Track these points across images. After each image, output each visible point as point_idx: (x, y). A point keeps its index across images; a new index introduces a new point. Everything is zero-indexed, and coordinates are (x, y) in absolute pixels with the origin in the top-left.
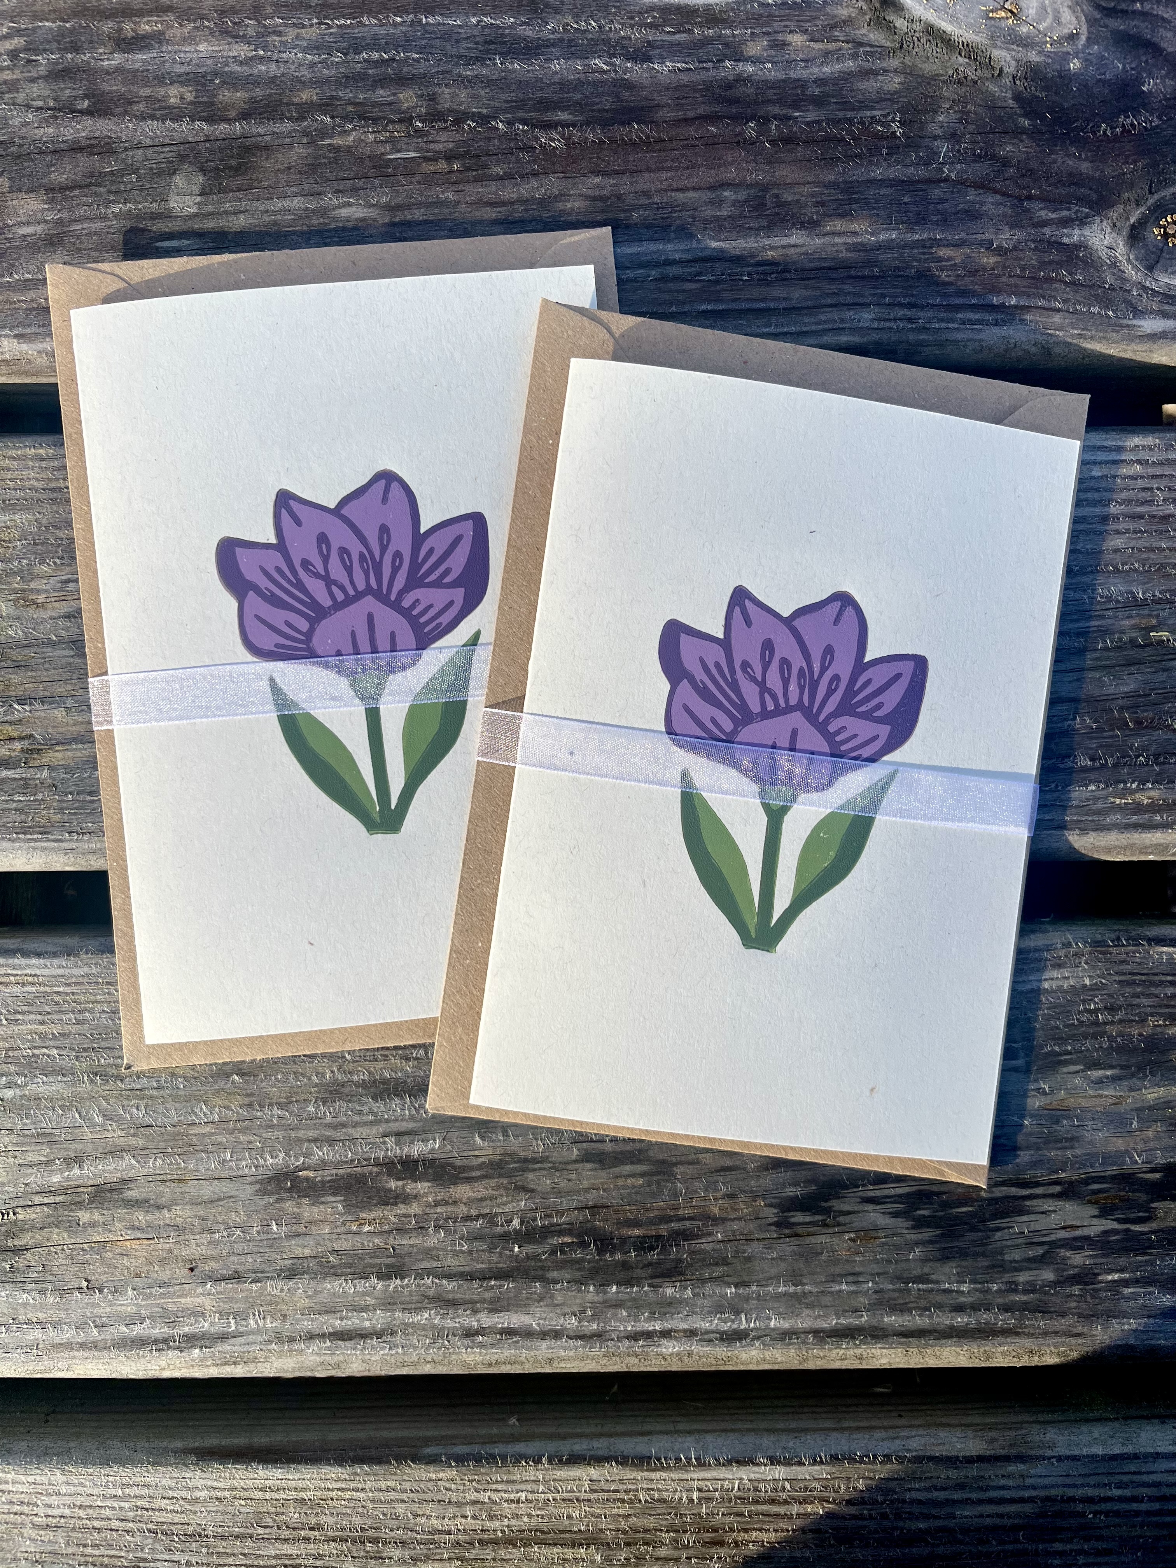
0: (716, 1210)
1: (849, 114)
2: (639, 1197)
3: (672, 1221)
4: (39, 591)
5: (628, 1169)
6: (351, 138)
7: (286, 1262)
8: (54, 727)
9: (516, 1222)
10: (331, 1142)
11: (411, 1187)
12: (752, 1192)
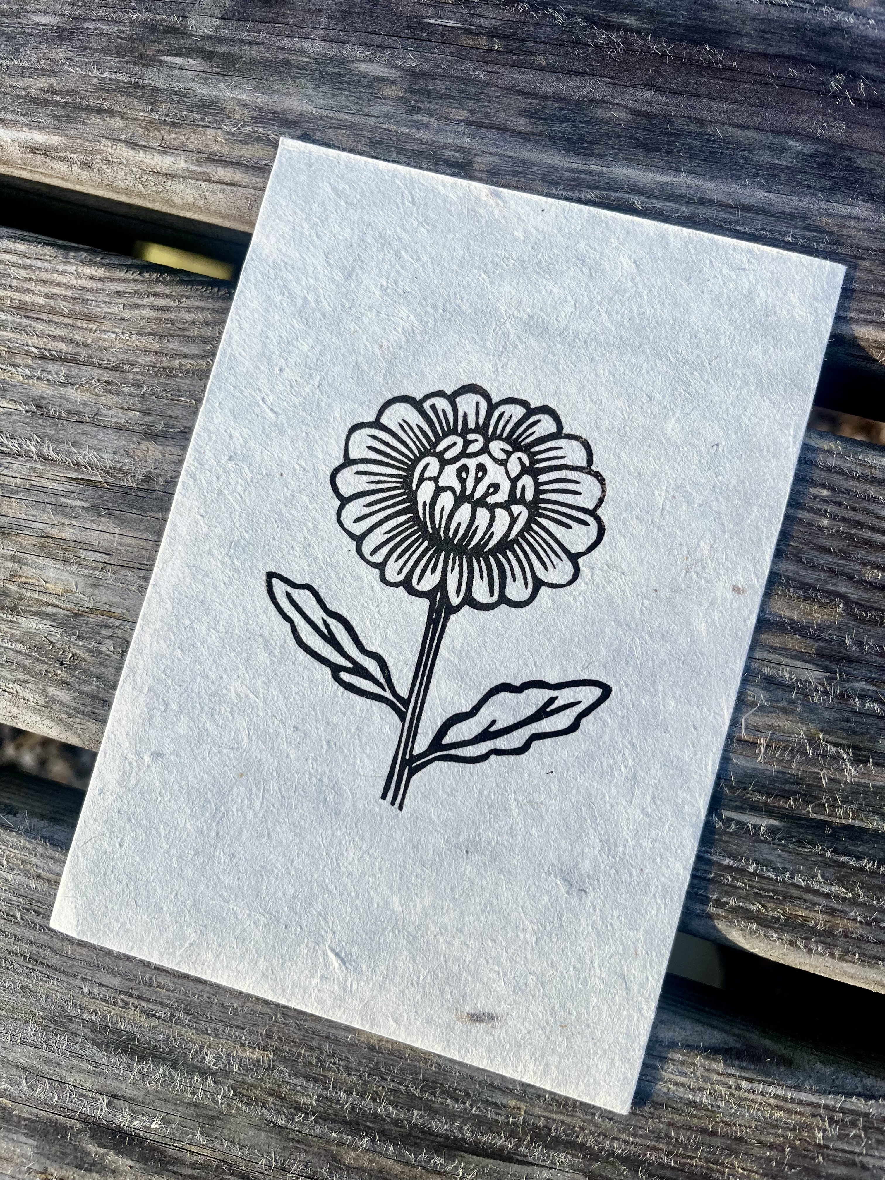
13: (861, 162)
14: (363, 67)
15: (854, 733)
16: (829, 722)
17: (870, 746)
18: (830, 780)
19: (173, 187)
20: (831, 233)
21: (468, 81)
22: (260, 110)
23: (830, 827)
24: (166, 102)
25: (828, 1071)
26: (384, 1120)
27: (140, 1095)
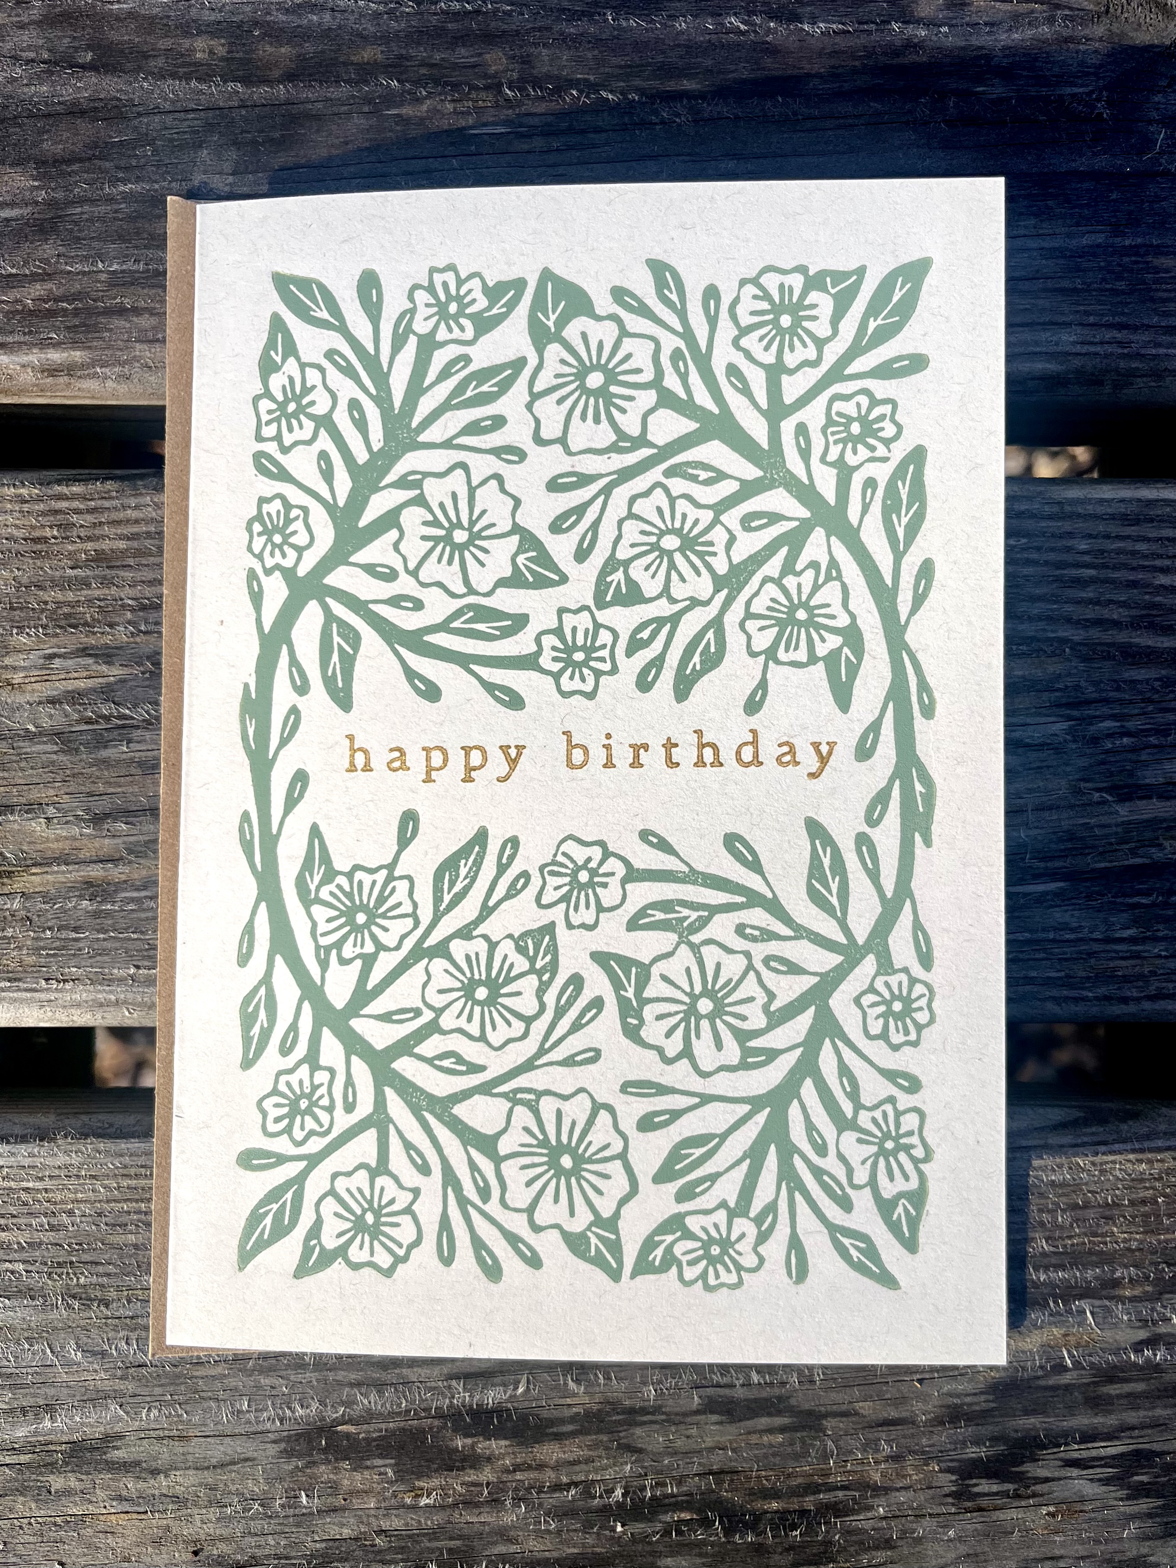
0: (877, 1477)
1: (1044, 91)
2: (777, 1460)
3: (819, 1492)
4: (15, 668)
5: (764, 1422)
6: (424, 108)
7: (318, 1545)
8: (29, 843)
9: (619, 1492)
10: (380, 1386)
11: (484, 1446)
12: (923, 1453)
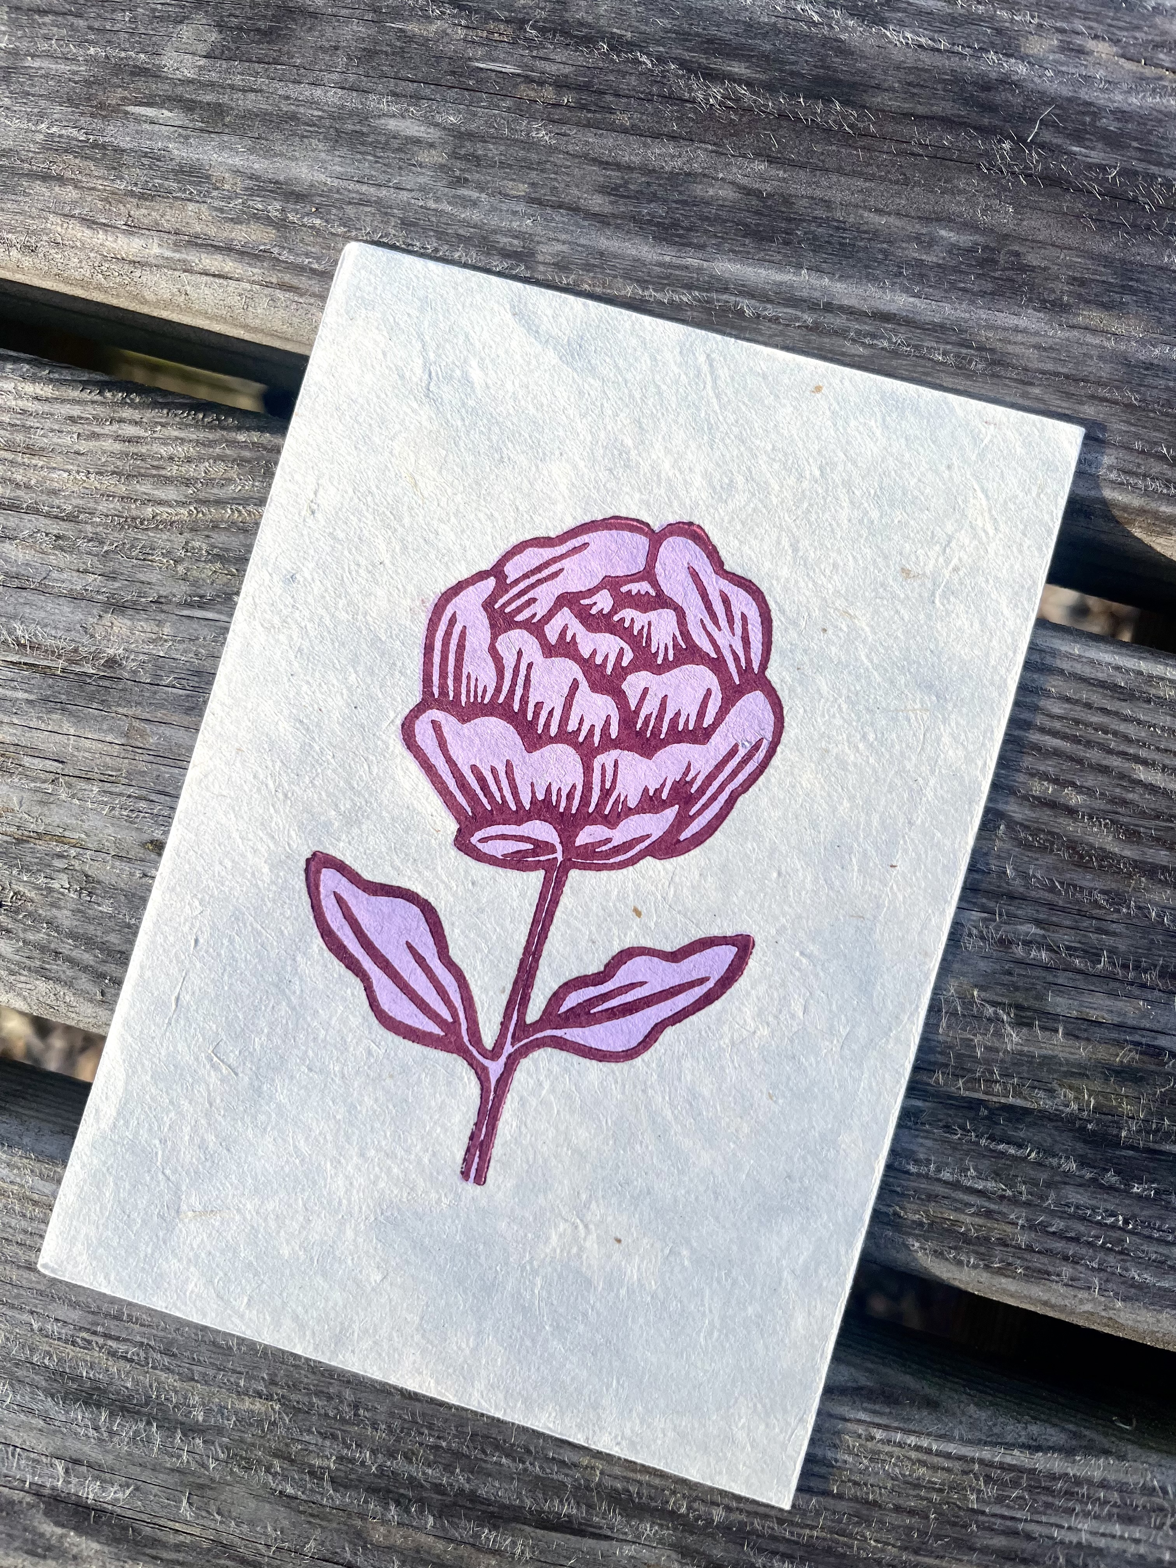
13: (1033, 259)
14: (392, 124)
15: (1017, 989)
16: (986, 974)
17: (1037, 1005)
18: (986, 1048)
19: (144, 278)
20: (992, 351)
21: (530, 145)
22: (258, 178)
23: (986, 1108)
24: (133, 166)
25: (983, 1415)
26: (422, 1486)
27: (107, 1460)
